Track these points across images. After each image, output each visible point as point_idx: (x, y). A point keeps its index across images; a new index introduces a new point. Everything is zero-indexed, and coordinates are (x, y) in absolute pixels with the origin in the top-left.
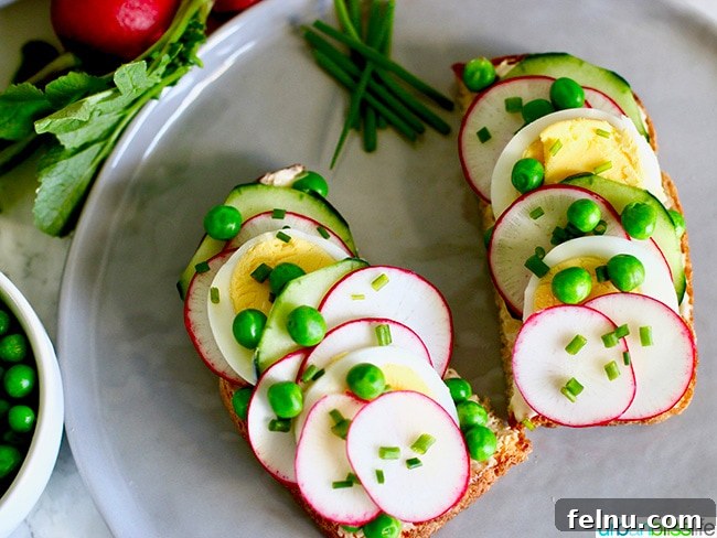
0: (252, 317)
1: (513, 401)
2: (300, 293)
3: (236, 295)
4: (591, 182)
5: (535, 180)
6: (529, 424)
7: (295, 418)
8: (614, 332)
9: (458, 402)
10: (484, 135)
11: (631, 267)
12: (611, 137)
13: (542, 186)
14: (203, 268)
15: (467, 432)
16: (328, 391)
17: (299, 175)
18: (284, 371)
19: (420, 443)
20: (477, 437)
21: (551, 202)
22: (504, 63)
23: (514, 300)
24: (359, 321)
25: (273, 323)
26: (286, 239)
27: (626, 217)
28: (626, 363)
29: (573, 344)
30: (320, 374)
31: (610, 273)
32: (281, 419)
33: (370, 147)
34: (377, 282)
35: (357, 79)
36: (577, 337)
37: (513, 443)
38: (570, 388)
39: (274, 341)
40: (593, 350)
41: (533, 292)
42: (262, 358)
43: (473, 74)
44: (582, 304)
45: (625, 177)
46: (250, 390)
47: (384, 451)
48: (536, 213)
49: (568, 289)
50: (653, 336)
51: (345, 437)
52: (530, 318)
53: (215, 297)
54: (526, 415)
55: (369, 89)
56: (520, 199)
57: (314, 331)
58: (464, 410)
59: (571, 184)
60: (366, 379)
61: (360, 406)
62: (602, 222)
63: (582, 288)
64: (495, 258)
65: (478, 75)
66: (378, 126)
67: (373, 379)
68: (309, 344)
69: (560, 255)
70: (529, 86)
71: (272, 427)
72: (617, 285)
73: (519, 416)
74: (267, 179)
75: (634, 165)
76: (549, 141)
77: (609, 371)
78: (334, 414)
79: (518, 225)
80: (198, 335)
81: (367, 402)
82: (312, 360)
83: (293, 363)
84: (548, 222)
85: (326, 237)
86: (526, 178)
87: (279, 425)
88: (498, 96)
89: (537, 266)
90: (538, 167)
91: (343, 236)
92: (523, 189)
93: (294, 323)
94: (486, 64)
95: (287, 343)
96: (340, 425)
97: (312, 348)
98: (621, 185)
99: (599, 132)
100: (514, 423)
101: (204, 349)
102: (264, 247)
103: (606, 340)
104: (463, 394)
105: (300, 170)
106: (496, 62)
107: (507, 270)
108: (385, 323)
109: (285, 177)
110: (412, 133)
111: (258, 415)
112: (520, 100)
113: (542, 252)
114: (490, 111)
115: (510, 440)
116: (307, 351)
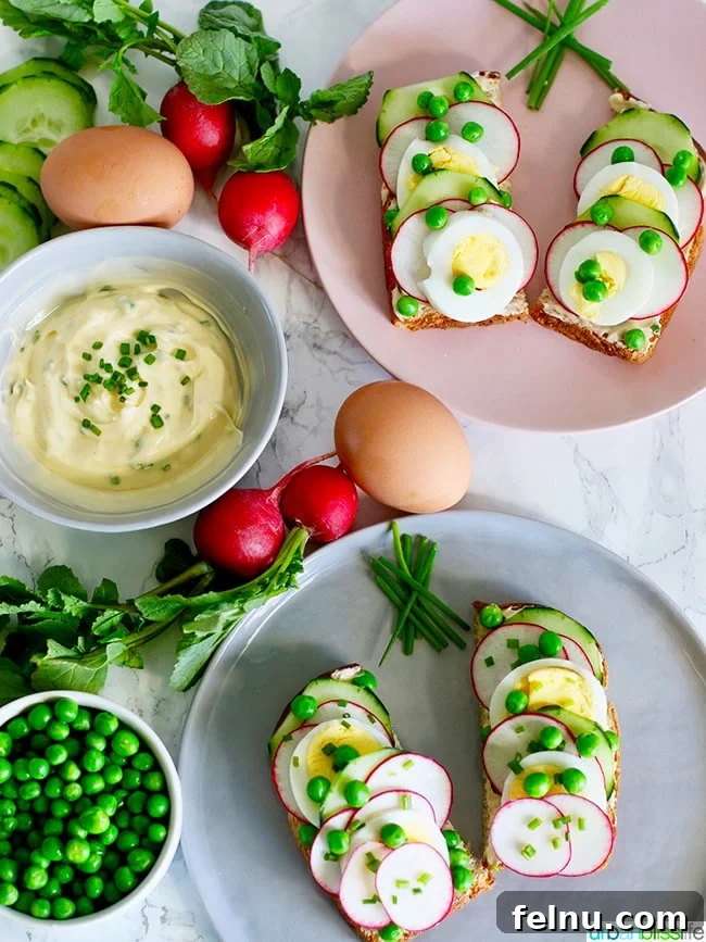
0: (321, 783)
1: (488, 849)
2: (355, 770)
3: (310, 762)
4: (559, 714)
5: (521, 707)
6: (497, 869)
7: (342, 855)
8: (561, 818)
9: (451, 849)
10: (490, 662)
11: (578, 779)
12: (577, 684)
13: (526, 712)
14: (287, 738)
15: (455, 870)
16: (366, 839)
17: (358, 673)
18: (338, 822)
19: (423, 878)
20: (461, 876)
21: (529, 724)
22: (510, 609)
23: (497, 783)
24: (391, 791)
25: (335, 789)
26: (347, 726)
27: (579, 741)
28: (567, 839)
29: (533, 823)
30: (363, 825)
31: (564, 779)
32: (332, 854)
33: (407, 650)
34: (406, 764)
35: (405, 603)
36: (536, 820)
37: (484, 879)
38: (526, 851)
39: (334, 800)
40: (546, 828)
41: (510, 783)
42: (325, 812)
43: (487, 618)
44: (542, 799)
45: (582, 711)
46: (315, 831)
47: (399, 883)
48: (519, 730)
49: (534, 789)
50: (586, 824)
51: (376, 871)
52: (507, 803)
53: (296, 763)
54: (495, 862)
55: (412, 611)
56: (510, 718)
57: (362, 797)
58: (454, 856)
59: (545, 713)
60: (394, 835)
61: (388, 851)
62: (563, 742)
63: (543, 788)
64: (487, 752)
65: (490, 618)
66: (415, 637)
67: (398, 837)
68: (357, 806)
69: (532, 761)
70: (526, 630)
71: (327, 857)
72: (567, 788)
73: (490, 861)
74: (335, 674)
75: (589, 704)
76: (534, 682)
77: (554, 843)
78: (369, 855)
79: (506, 735)
80: (281, 784)
81: (393, 850)
82: (357, 816)
83: (345, 816)
84: (526, 736)
85: (373, 722)
86: (516, 706)
87: (331, 857)
88: (503, 635)
89: (516, 767)
90: (525, 698)
91: (385, 721)
92: (512, 712)
93: (349, 790)
94: (496, 610)
95: (343, 802)
96: (373, 864)
97: (359, 809)
98: (578, 716)
99: (568, 680)
100: (485, 864)
101: (283, 795)
102: (332, 731)
103: (555, 824)
104: (454, 842)
105: (359, 669)
106: (504, 608)
107: (494, 764)
108: (409, 794)
109: (349, 673)
110: (438, 645)
111: (319, 848)
112: (517, 641)
113: (520, 756)
114: (495, 645)
115: (482, 878)
116: (356, 810)
